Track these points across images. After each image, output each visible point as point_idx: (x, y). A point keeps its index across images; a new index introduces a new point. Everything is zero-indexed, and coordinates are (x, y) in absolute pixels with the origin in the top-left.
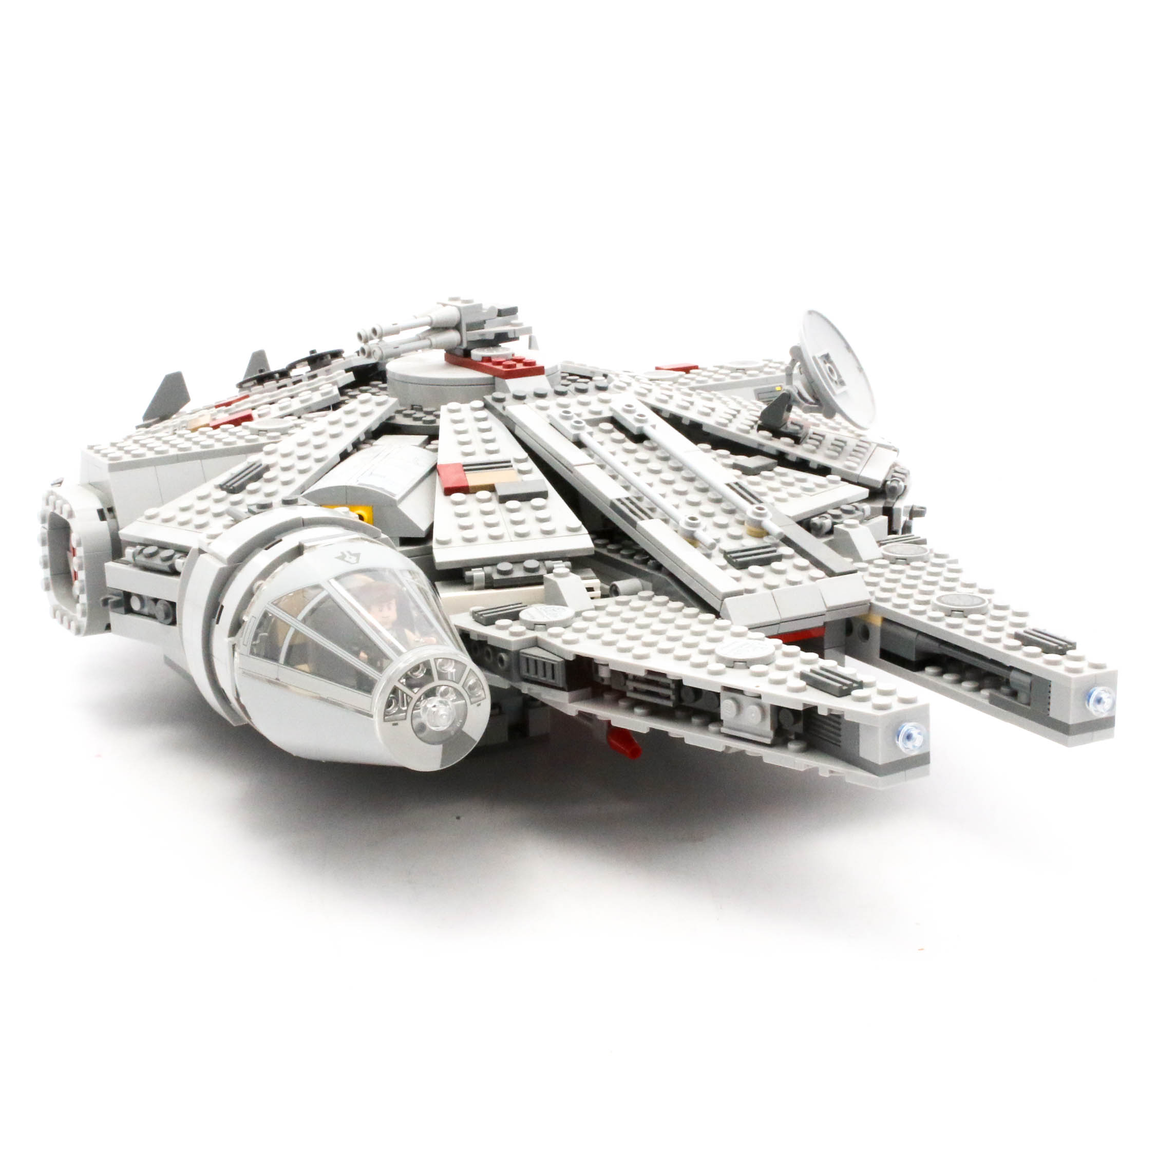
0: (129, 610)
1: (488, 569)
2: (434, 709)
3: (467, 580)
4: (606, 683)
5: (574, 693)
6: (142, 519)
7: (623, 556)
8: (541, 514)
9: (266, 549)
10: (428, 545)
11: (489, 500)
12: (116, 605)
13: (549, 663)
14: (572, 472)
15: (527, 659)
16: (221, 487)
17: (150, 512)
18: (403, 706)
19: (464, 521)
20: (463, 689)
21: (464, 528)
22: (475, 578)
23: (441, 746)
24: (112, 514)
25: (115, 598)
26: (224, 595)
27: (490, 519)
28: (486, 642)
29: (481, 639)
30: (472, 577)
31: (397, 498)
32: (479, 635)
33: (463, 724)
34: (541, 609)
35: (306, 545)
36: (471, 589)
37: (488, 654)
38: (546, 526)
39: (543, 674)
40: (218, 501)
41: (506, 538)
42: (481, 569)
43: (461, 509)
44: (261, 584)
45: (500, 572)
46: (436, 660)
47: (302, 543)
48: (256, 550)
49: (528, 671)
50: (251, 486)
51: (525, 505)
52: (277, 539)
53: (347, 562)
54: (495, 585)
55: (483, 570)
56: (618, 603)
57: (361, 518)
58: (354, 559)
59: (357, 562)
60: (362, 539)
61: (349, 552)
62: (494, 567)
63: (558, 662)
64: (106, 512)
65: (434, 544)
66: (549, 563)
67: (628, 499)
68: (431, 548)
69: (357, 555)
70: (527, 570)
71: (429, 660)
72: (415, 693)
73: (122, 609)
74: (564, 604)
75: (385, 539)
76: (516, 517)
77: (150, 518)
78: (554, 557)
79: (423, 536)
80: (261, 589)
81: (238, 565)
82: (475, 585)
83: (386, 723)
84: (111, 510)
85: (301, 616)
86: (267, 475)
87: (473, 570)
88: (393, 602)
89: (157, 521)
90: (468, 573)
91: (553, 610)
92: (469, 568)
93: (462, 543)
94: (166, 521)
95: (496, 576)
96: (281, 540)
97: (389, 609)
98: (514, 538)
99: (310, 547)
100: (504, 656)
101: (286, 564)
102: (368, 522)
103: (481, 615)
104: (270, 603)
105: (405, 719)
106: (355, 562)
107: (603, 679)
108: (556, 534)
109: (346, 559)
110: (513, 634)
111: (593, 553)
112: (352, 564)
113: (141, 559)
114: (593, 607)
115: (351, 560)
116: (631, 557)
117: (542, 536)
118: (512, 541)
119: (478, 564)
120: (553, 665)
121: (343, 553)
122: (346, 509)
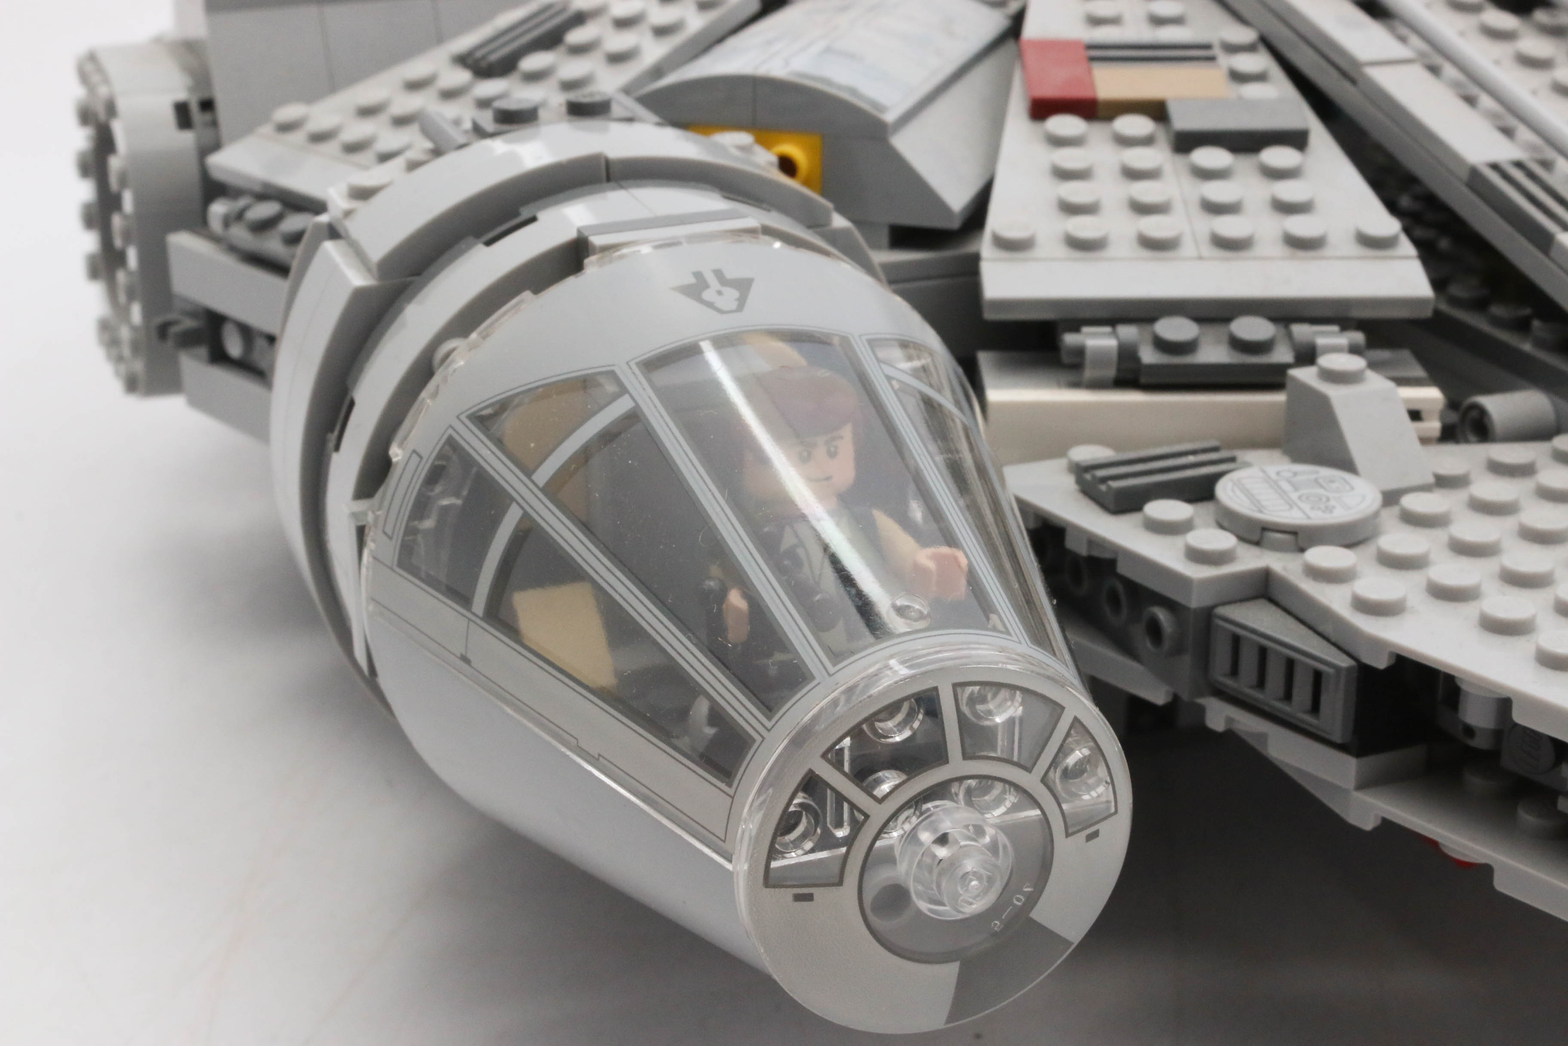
0: (219, 357)
1: (1128, 332)
2: (942, 852)
3: (1066, 359)
4: (1480, 743)
5: (1376, 761)
6: (267, 129)
7: (1497, 322)
8: (1288, 191)
9: (489, 243)
10: (969, 248)
11: (1147, 141)
12: (188, 340)
13: (1306, 665)
14: (1353, 82)
15: (1236, 640)
16: (463, 60)
17: (289, 112)
18: (839, 825)
19: (1075, 192)
20: (1042, 787)
21: (1070, 209)
22: (1088, 355)
23: (952, 970)
24: (207, 117)
25: (189, 324)
26: (360, 370)
27: (1146, 192)
28: (1111, 564)
29: (1096, 553)
30: (1080, 352)
31: (890, 117)
32: (1093, 541)
33: (1033, 900)
34: (1278, 473)
35: (597, 240)
36: (1076, 385)
37: (1114, 600)
38: (1299, 226)
39: (1281, 692)
40: (449, 95)
41: (1188, 248)
42: (1107, 329)
43: (1069, 158)
44: (453, 350)
45: (1162, 345)
46: (957, 686)
47: (586, 233)
48: (462, 244)
49: (1234, 671)
50: (533, 62)
51: (1243, 164)
52: (525, 213)
53: (710, 305)
54: (1143, 380)
55: (1114, 334)
56: (1498, 469)
57: (787, 165)
58: (731, 294)
59: (741, 307)
60: (768, 231)
61: (719, 274)
62: (1147, 328)
63: (1338, 669)
64: (194, 108)
65: (986, 248)
66: (1301, 331)
67: (1519, 165)
68: (975, 260)
69: (743, 286)
70: (1239, 345)
71: (936, 689)
72: (880, 801)
73: (203, 351)
74: (1346, 464)
75: (844, 232)
76: (1217, 191)
77: (286, 128)
78: (1318, 313)
79: (955, 224)
80: (449, 364)
81: (411, 283)
82: (1088, 373)
83: (772, 891)
84: (207, 105)
85: (545, 473)
86: (575, 36)
87: (1086, 330)
88: (847, 432)
89: (298, 137)
90: (1070, 339)
91: (1316, 481)
92: (1075, 325)
93: (1063, 251)
94: (319, 138)
95: (1148, 356)
96: (533, 219)
97: (832, 455)
98: (1208, 250)
99: (606, 249)
100: (1162, 615)
101: (527, 295)
102: (807, 183)
103: (1104, 480)
104: (463, 417)
105: (840, 883)
106: (734, 305)
107: (1469, 731)
108: (1327, 251)
109: (707, 295)
110: (1197, 556)
111: (1428, 313)
112: (720, 311)
113: (240, 234)
114: (1431, 480)
115: (720, 303)
116: (1522, 326)
117: (1286, 251)
118: (1200, 258)
119: (1104, 314)
120: (1318, 676)
121: (698, 275)
122: (744, 138)
